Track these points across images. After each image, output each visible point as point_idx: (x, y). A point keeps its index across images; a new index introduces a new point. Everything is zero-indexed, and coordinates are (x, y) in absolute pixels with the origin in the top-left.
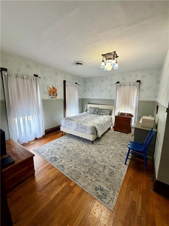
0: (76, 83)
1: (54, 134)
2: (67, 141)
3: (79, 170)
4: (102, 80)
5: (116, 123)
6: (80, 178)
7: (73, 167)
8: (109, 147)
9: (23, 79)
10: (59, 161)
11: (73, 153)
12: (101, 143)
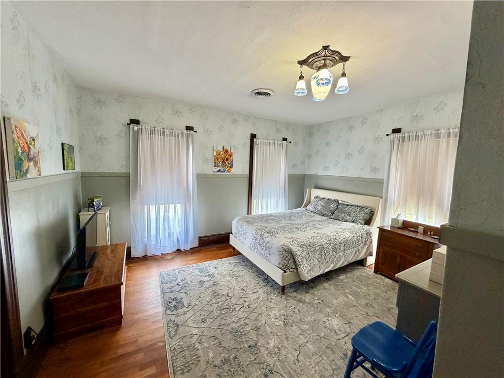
0: (285, 139)
1: (217, 248)
2: (230, 269)
3: (200, 353)
4: (351, 128)
5: (381, 250)
6: (188, 374)
7: (196, 337)
8: (325, 319)
9: (164, 135)
10: (180, 311)
11: (221, 303)
12: (308, 297)
